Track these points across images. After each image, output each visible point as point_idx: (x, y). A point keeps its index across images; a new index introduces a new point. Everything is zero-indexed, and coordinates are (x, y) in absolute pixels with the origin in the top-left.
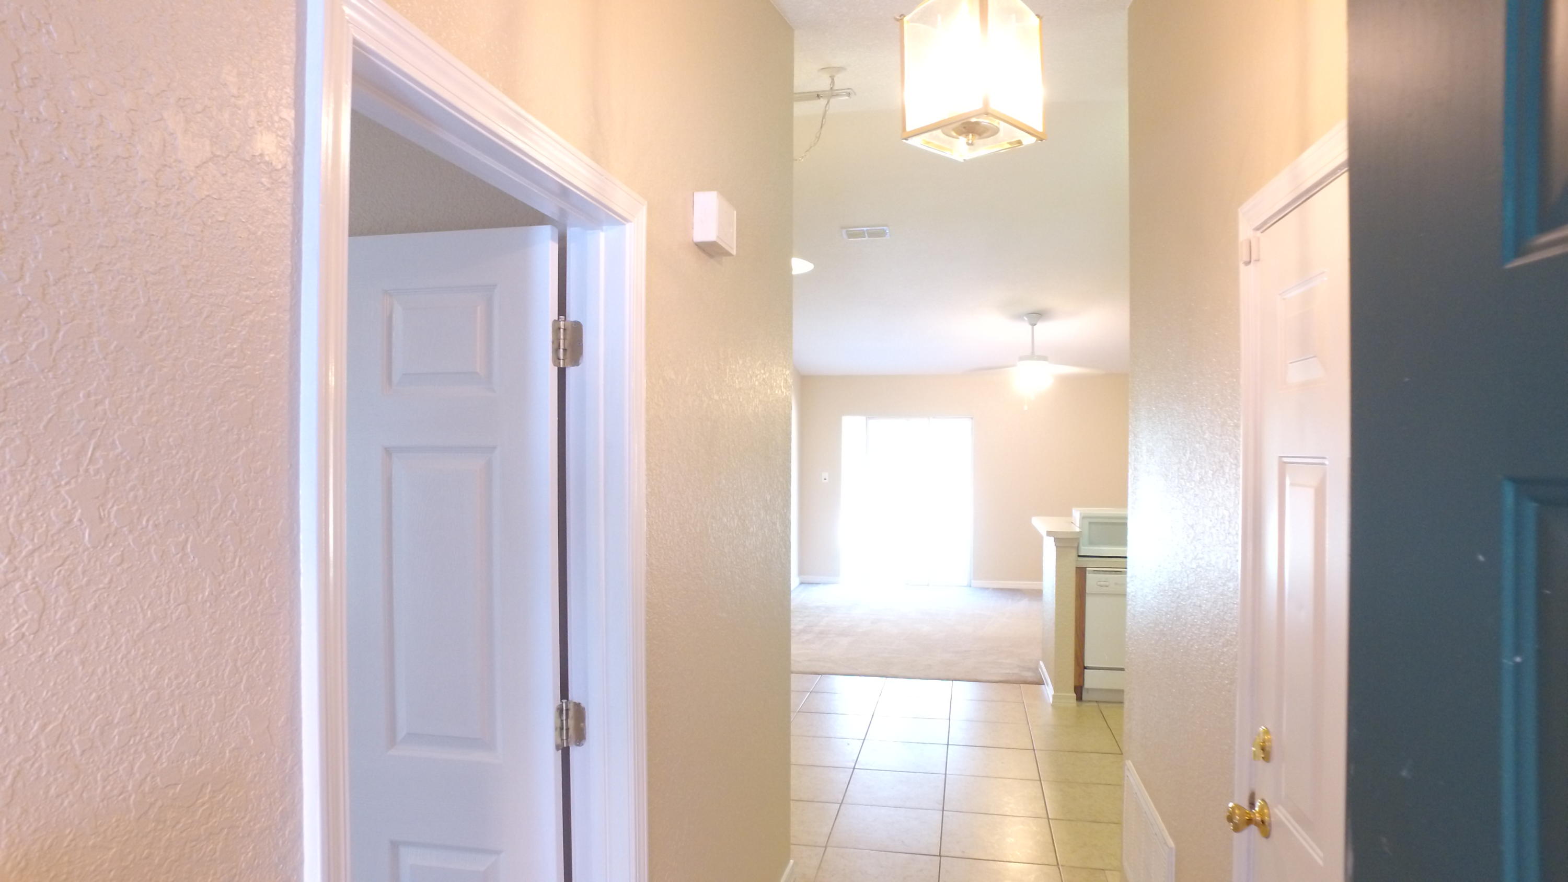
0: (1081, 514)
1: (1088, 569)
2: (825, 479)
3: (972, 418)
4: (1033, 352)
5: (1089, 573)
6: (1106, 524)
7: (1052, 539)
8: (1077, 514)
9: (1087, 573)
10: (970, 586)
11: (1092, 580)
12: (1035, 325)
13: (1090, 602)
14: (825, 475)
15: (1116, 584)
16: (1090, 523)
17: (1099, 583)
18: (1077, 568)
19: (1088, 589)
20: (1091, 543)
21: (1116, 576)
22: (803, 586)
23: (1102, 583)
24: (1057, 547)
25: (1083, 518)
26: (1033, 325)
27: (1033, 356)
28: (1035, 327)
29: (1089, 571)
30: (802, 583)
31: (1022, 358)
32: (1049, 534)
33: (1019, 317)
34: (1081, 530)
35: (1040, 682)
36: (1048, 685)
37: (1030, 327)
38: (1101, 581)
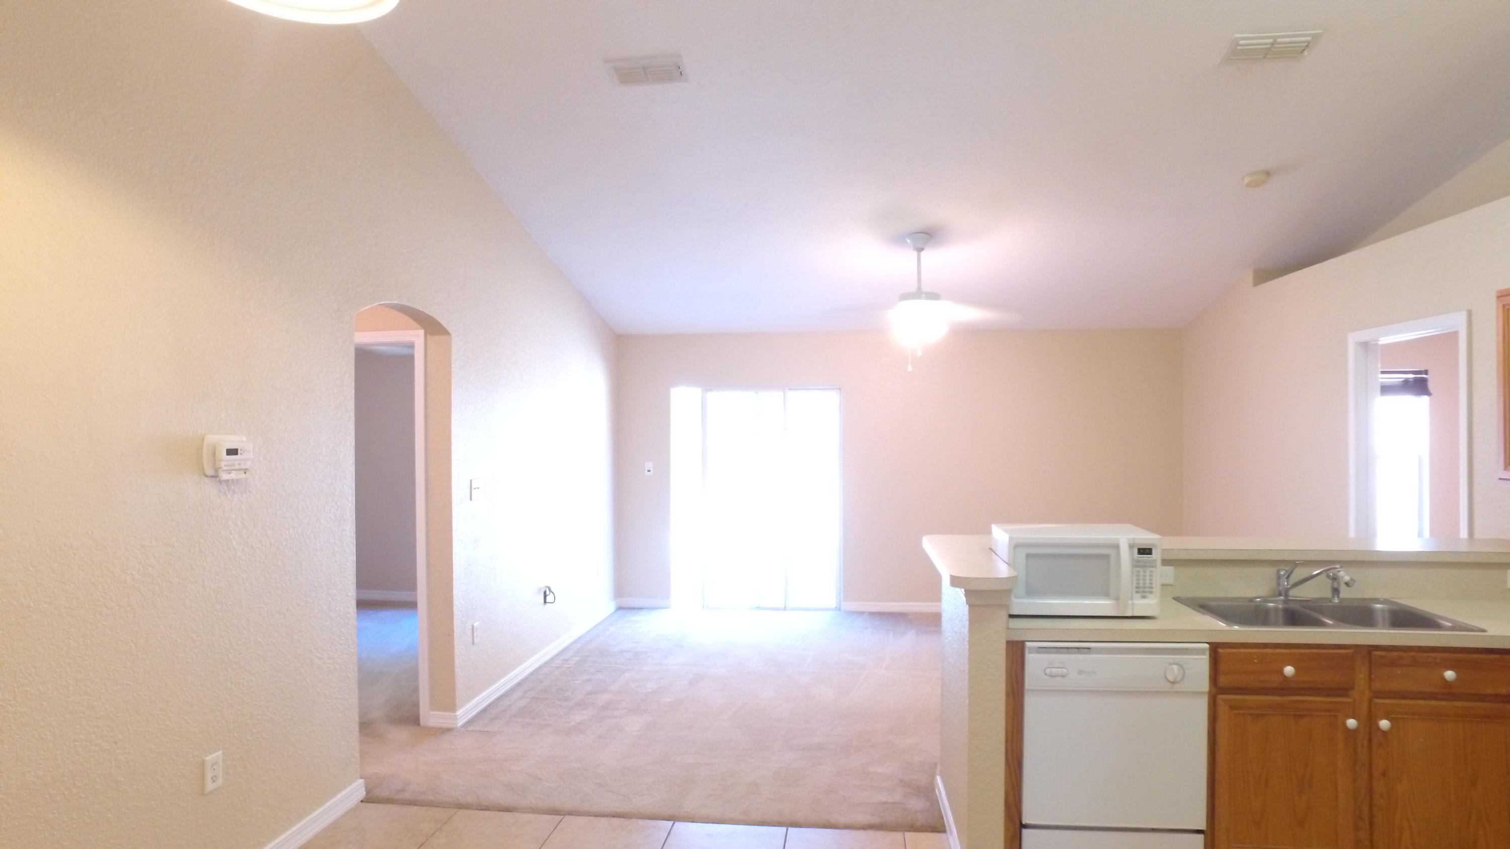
0: (1011, 539)
1: (1028, 644)
2: (649, 471)
3: (840, 389)
4: (919, 288)
5: (1030, 653)
6: (1054, 556)
7: (961, 592)
8: (1000, 536)
9: (1027, 651)
10: (840, 610)
11: (1034, 663)
12: (922, 249)
13: (1032, 705)
14: (649, 465)
15: (1080, 672)
16: (1028, 556)
17: (1048, 671)
18: (1008, 642)
19: (1029, 682)
20: (1031, 592)
21: (1080, 657)
22: (621, 612)
23: (1054, 671)
24: (971, 606)
25: (1016, 546)
26: (920, 250)
27: (919, 293)
28: (922, 253)
29: (1030, 648)
30: (620, 608)
31: (905, 297)
32: (956, 581)
33: (898, 239)
34: (1014, 573)
35: (938, 827)
36: (951, 833)
37: (915, 254)
38: (1051, 666)
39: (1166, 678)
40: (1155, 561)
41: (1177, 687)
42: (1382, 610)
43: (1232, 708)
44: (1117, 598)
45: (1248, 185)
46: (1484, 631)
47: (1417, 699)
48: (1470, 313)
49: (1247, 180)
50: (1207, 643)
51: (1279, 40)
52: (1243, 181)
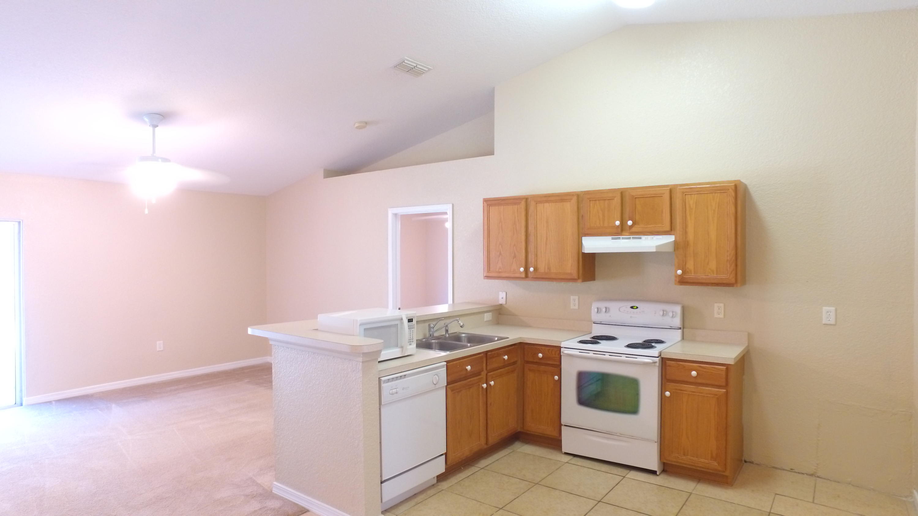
1: (380, 378)
3: (20, 222)
4: (154, 153)
5: (383, 384)
6: (375, 328)
9: (381, 382)
10: (22, 405)
11: (386, 388)
12: (157, 126)
15: (403, 389)
17: (391, 391)
19: (384, 399)
23: (394, 391)
26: (155, 126)
27: (154, 157)
31: (144, 159)
37: (151, 129)
38: (392, 389)
39: (433, 383)
40: (414, 325)
41: (437, 386)
42: (465, 337)
43: (452, 391)
44: (402, 347)
45: (357, 128)
46: (508, 338)
47: (498, 370)
48: (453, 205)
49: (357, 125)
50: (445, 362)
51: (406, 61)
52: (354, 125)
